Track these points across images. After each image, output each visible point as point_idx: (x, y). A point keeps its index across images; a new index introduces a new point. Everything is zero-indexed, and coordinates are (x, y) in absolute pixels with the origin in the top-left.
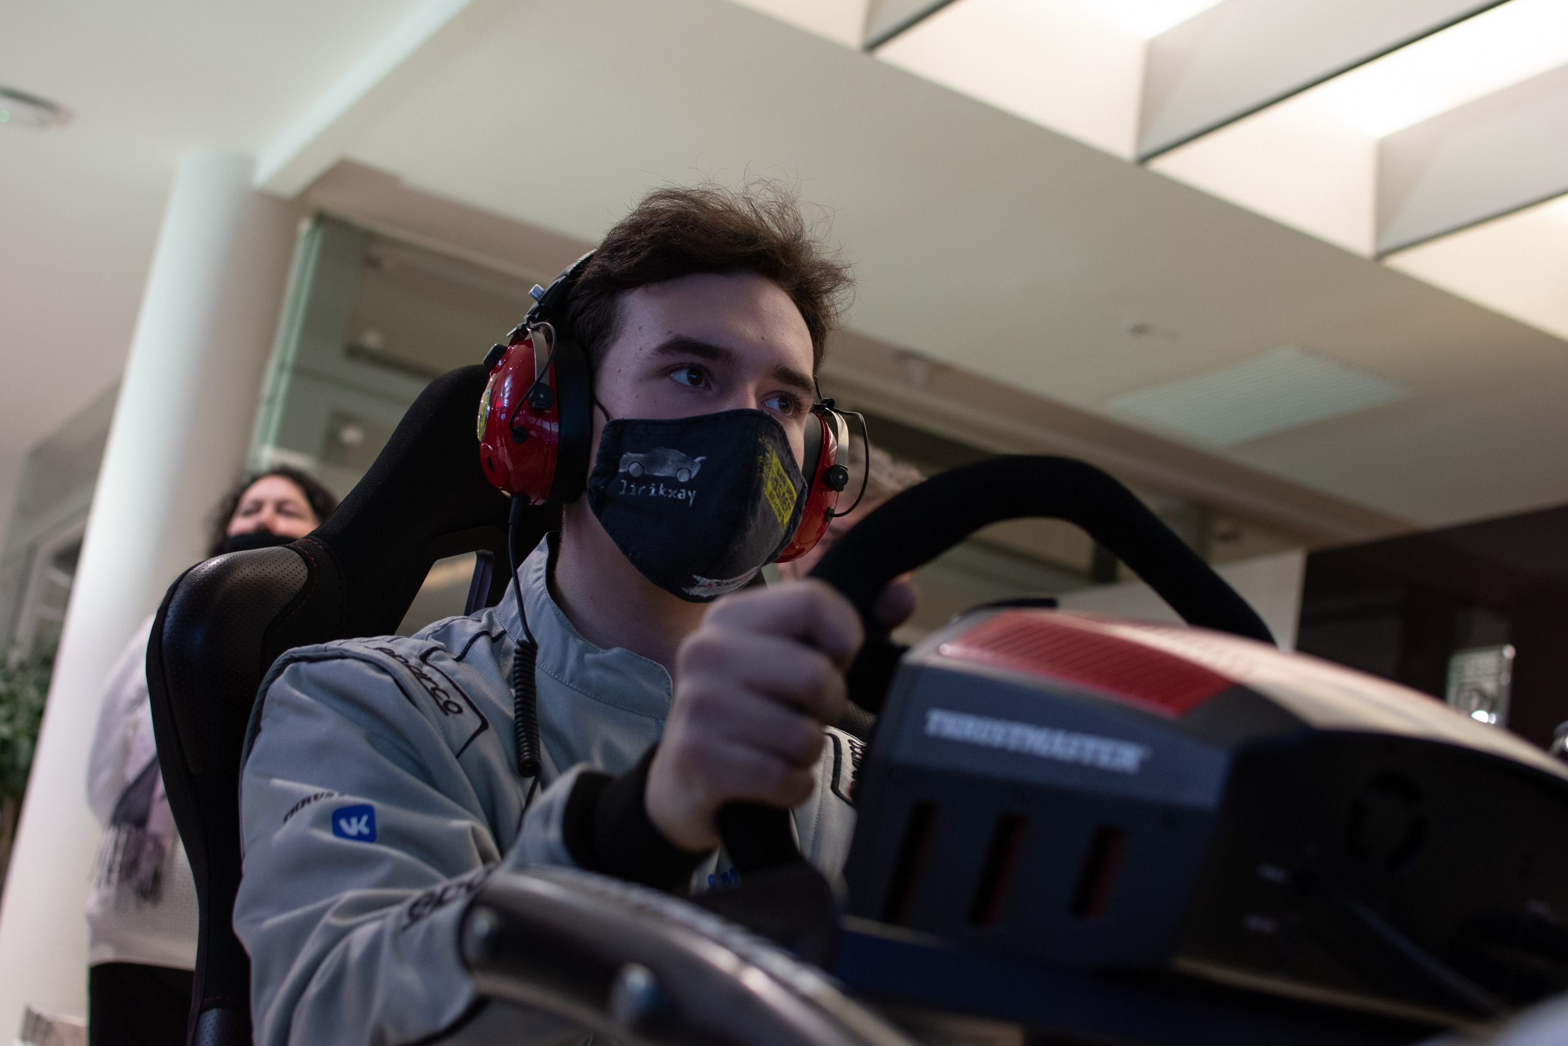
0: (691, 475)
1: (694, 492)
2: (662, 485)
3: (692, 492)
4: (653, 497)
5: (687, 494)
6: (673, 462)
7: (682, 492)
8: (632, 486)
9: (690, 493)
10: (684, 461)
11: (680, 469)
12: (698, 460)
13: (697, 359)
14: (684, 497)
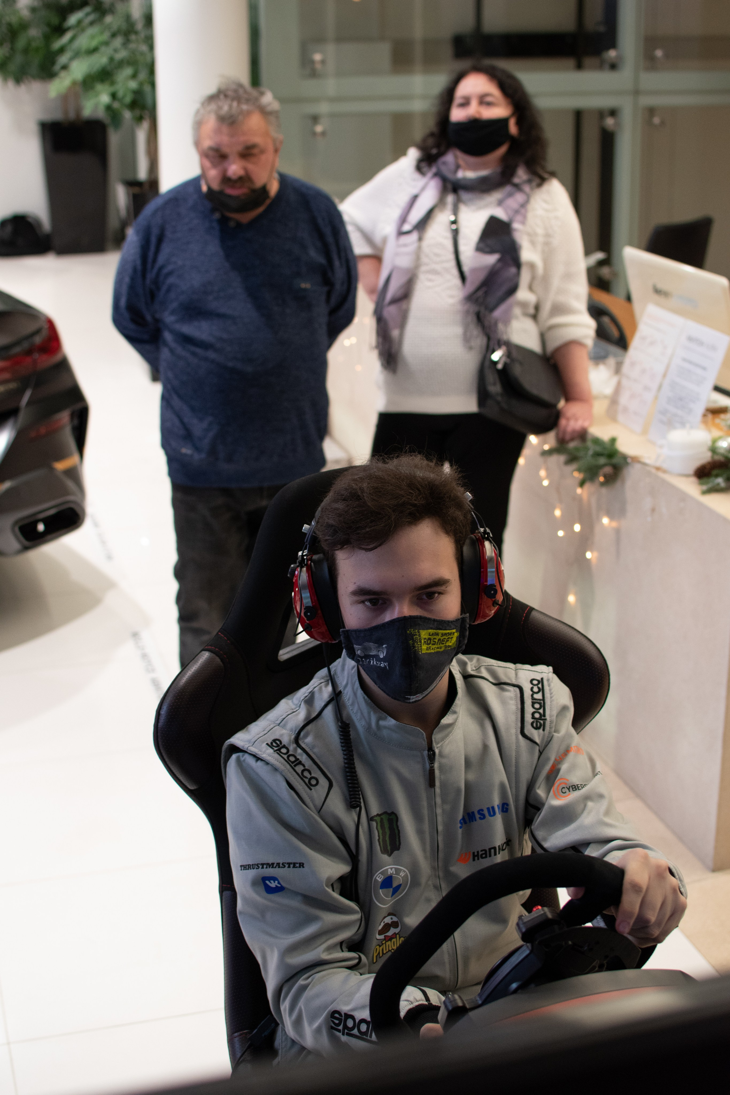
0: (384, 655)
1: (387, 663)
2: (375, 659)
3: (386, 663)
4: (372, 665)
5: (384, 665)
6: (374, 648)
7: (382, 663)
8: (363, 659)
9: (385, 664)
10: (379, 647)
11: (379, 651)
12: (384, 646)
13: (372, 597)
14: (384, 666)
